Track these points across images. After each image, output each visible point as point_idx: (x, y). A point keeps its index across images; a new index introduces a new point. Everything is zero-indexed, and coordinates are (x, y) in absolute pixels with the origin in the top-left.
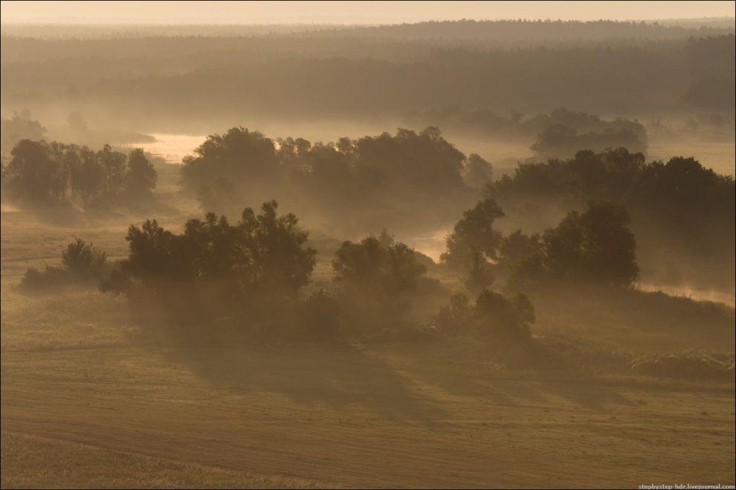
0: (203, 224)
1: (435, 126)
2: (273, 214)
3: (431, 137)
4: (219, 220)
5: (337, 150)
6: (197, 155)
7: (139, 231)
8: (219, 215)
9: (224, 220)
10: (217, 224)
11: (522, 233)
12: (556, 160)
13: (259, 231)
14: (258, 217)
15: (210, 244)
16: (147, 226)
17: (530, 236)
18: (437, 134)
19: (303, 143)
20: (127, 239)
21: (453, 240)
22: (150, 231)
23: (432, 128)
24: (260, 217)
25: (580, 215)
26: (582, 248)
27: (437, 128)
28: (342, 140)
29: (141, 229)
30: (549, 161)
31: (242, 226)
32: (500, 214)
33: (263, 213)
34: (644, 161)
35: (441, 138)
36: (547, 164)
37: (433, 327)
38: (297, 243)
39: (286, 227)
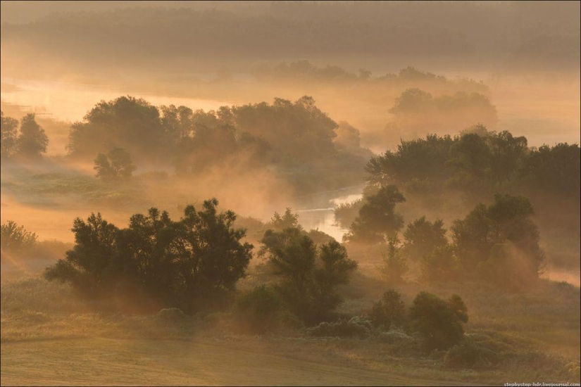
0: (147, 218)
1: (309, 95)
2: (213, 211)
3: (305, 106)
4: (161, 215)
5: (217, 117)
6: (87, 122)
7: (84, 224)
8: (161, 211)
9: (165, 215)
10: (159, 219)
11: (426, 221)
12: (435, 137)
13: (200, 227)
14: (199, 213)
15: (153, 238)
16: (92, 219)
17: (433, 222)
18: (311, 104)
19: (185, 111)
20: (73, 230)
21: (357, 223)
22: (95, 224)
23: (306, 98)
24: (200, 213)
25: (487, 208)
26: (488, 238)
27: (311, 98)
28: (222, 108)
29: (87, 223)
30: (428, 137)
31: (184, 222)
32: (401, 199)
33: (204, 210)
34: (526, 144)
35: (315, 107)
36: (426, 139)
37: (367, 321)
38: (236, 239)
39: (225, 223)
